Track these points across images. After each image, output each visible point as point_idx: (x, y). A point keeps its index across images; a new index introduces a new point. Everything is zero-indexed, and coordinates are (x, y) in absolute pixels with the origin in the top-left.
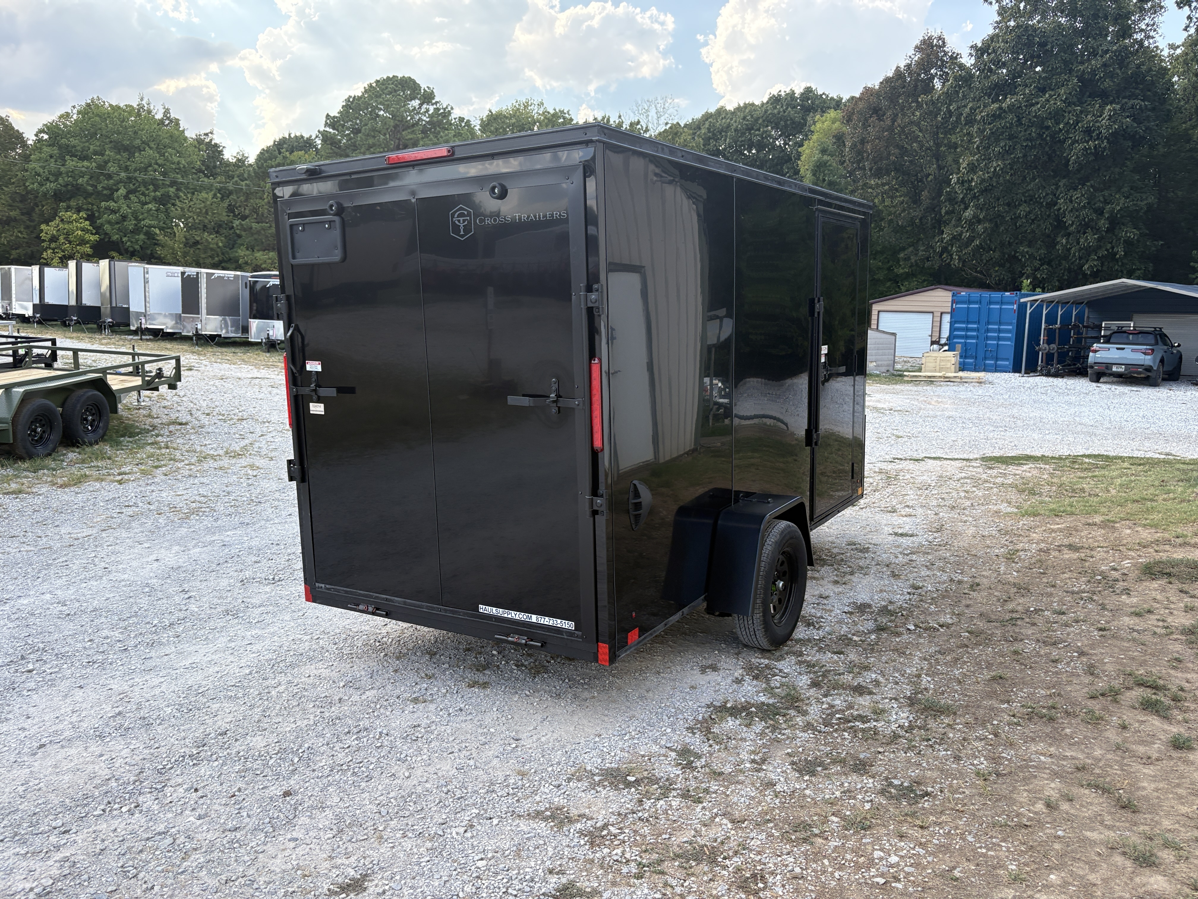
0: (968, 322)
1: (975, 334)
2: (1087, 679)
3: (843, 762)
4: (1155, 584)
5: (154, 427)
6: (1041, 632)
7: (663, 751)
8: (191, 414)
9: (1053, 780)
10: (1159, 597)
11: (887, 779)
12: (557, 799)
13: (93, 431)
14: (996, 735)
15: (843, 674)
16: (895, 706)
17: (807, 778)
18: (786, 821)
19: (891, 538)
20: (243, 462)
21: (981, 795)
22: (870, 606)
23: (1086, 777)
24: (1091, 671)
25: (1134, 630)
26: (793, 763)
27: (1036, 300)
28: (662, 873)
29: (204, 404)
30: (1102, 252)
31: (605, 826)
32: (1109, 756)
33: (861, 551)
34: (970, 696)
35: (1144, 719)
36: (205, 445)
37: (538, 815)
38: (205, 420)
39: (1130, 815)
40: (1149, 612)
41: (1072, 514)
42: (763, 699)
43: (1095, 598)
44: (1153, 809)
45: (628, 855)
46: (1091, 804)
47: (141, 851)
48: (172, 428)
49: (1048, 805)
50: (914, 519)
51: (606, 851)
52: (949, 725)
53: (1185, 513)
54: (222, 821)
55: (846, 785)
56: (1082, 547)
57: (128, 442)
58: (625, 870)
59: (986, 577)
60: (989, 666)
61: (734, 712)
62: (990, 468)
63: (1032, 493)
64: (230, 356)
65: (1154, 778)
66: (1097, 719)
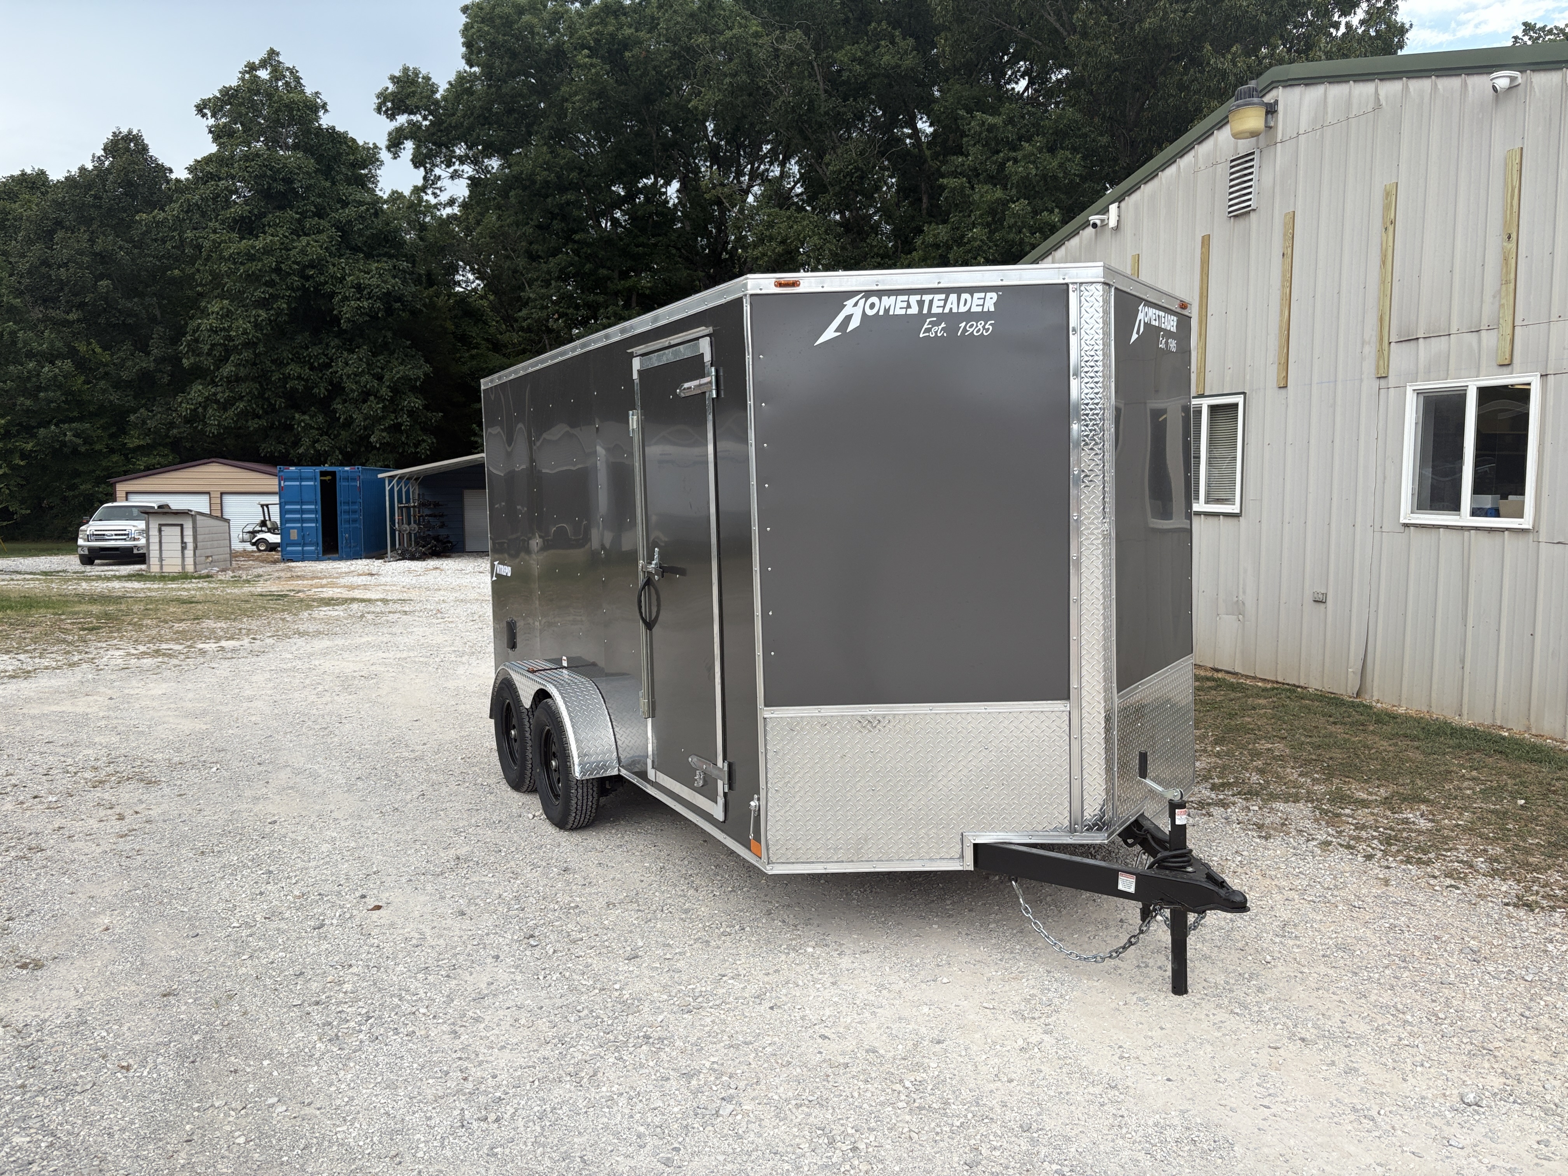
0: (302, 503)
1: (313, 516)
27: (398, 476)
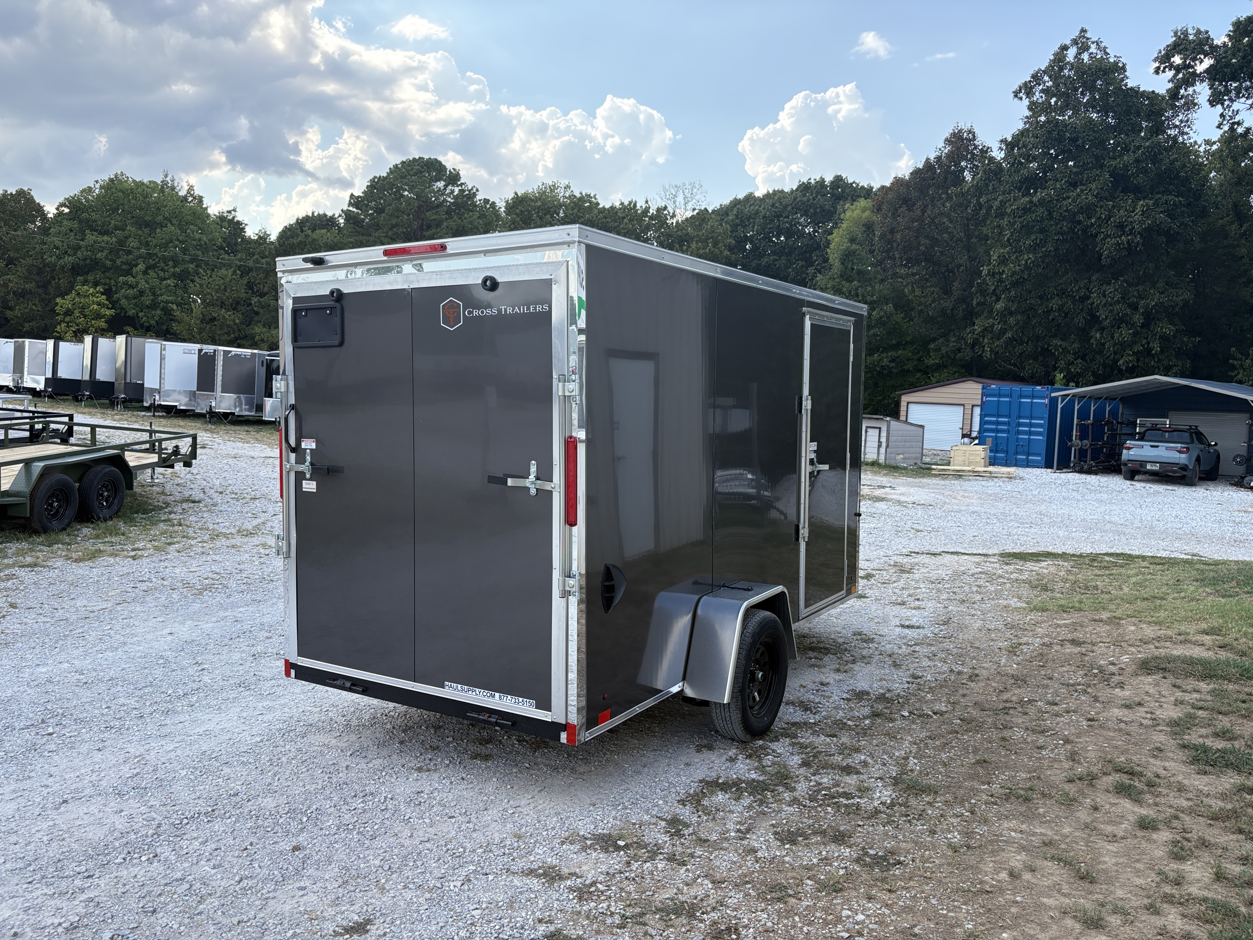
0: (999, 416)
1: (1006, 427)
2: (1067, 765)
3: (823, 833)
4: (1150, 679)
5: (167, 505)
6: (1031, 721)
7: (654, 820)
8: (204, 492)
9: (1020, 853)
10: (1151, 691)
11: (863, 849)
12: (549, 860)
13: (109, 507)
14: (972, 813)
15: (834, 755)
16: (880, 785)
17: (787, 846)
18: (763, 883)
19: (898, 630)
20: (256, 540)
21: (949, 864)
22: (868, 693)
23: (1051, 851)
24: (1073, 757)
25: (1121, 721)
26: (776, 833)
27: (1068, 395)
28: (645, 924)
29: (217, 483)
30: (1138, 348)
31: (594, 883)
32: (1077, 834)
33: (865, 641)
34: (953, 778)
35: (1116, 801)
36: (218, 523)
37: (531, 872)
38: (218, 498)
39: (1087, 885)
40: (1140, 704)
41: (1080, 610)
42: (753, 776)
43: (1089, 690)
44: (1110, 881)
45: (613, 909)
46: (1052, 874)
47: (160, 895)
48: (185, 505)
49: (1011, 874)
50: (922, 611)
51: (593, 904)
52: (929, 803)
53: (1191, 611)
54: (235, 871)
55: (824, 853)
56: (1084, 643)
57: (141, 518)
58: (609, 921)
59: (986, 668)
60: (976, 751)
61: (725, 787)
62: (1007, 564)
63: (1045, 589)
64: (243, 435)
65: (1116, 854)
66: (1071, 801)
